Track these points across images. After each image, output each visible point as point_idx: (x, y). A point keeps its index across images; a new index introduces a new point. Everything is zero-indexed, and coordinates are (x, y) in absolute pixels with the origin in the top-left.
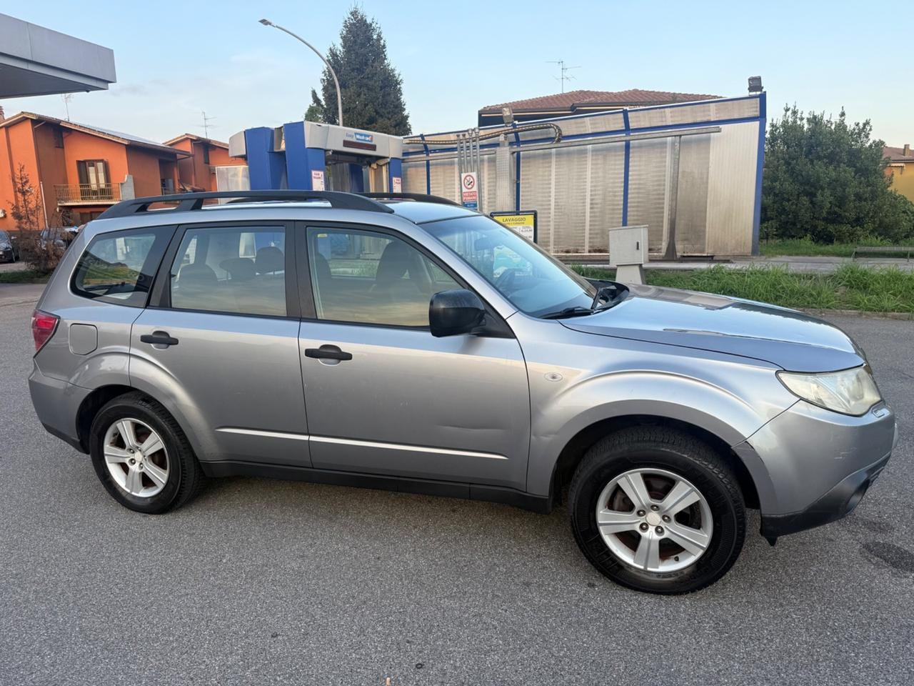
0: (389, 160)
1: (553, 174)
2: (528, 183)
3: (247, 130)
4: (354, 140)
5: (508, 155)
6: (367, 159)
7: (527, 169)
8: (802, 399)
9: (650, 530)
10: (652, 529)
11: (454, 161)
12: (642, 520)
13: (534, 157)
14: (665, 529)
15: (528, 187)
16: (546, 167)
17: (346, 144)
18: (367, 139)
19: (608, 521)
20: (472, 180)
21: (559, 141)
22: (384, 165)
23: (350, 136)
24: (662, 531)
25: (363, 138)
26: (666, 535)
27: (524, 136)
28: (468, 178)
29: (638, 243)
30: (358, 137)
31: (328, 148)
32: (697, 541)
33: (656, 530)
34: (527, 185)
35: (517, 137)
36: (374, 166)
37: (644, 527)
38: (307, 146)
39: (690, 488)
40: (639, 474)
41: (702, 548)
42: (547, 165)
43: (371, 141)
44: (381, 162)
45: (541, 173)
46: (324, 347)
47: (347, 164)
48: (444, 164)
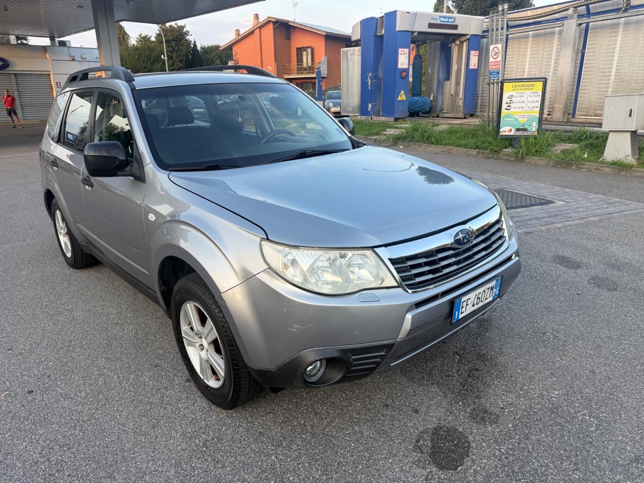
0: (468, 37)
1: (619, 42)
2: (593, 52)
3: (362, 20)
4: (438, 22)
5: (574, 26)
6: (452, 37)
7: (594, 38)
8: (270, 268)
10: (205, 350)
11: (529, 34)
12: (200, 340)
13: (603, 27)
15: (593, 56)
16: (612, 36)
17: (431, 25)
18: (450, 20)
20: (497, 51)
21: (626, 10)
22: (465, 41)
23: (434, 19)
25: (447, 20)
27: (595, 8)
28: (495, 49)
29: (631, 110)
30: (442, 19)
31: (414, 30)
34: (592, 54)
35: (588, 9)
36: (458, 42)
37: (202, 346)
38: (397, 29)
39: (212, 325)
40: (194, 306)
41: (222, 377)
42: (614, 34)
43: (454, 22)
44: (463, 39)
45: (606, 43)
47: (439, 42)
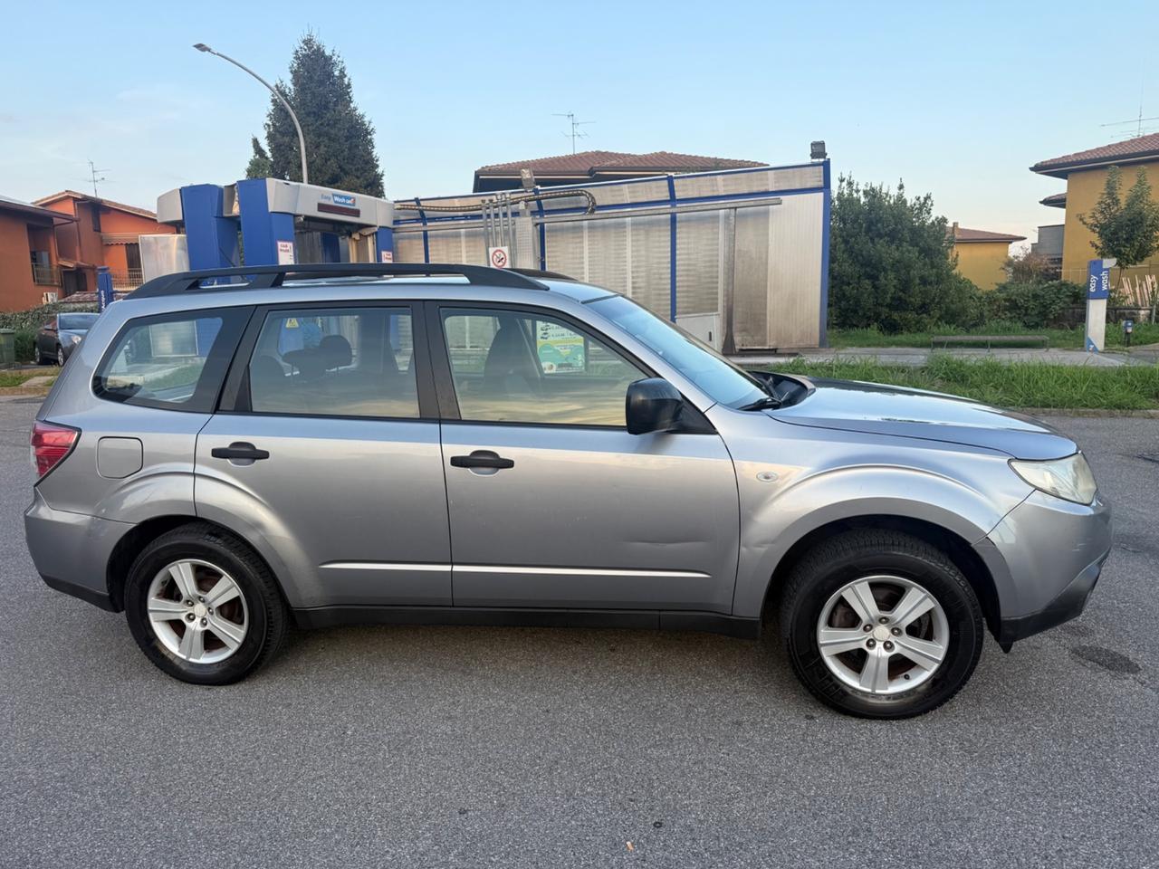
0: (376, 229)
1: (586, 255)
2: (556, 262)
3: (183, 188)
4: (331, 203)
5: (530, 227)
6: (347, 228)
7: (554, 244)
8: (1037, 489)
9: (877, 646)
10: (880, 645)
11: (460, 233)
12: (869, 636)
13: (562, 230)
14: (895, 644)
15: (556, 267)
16: (576, 243)
17: (322, 207)
18: (349, 202)
19: (831, 640)
20: (503, 256)
21: (593, 211)
22: (369, 235)
23: (326, 198)
24: (892, 646)
25: (343, 200)
26: (897, 649)
27: (549, 204)
28: (497, 254)
29: (710, 333)
30: (336, 199)
31: (298, 212)
32: (931, 655)
33: (885, 646)
34: (554, 264)
35: (540, 205)
36: (356, 236)
37: (871, 643)
38: (270, 210)
39: (923, 595)
40: (867, 583)
41: (936, 661)
42: (578, 240)
43: (354, 205)
44: (366, 232)
45: (571, 250)
46: (476, 453)
47: (319, 233)
48: (443, 236)
